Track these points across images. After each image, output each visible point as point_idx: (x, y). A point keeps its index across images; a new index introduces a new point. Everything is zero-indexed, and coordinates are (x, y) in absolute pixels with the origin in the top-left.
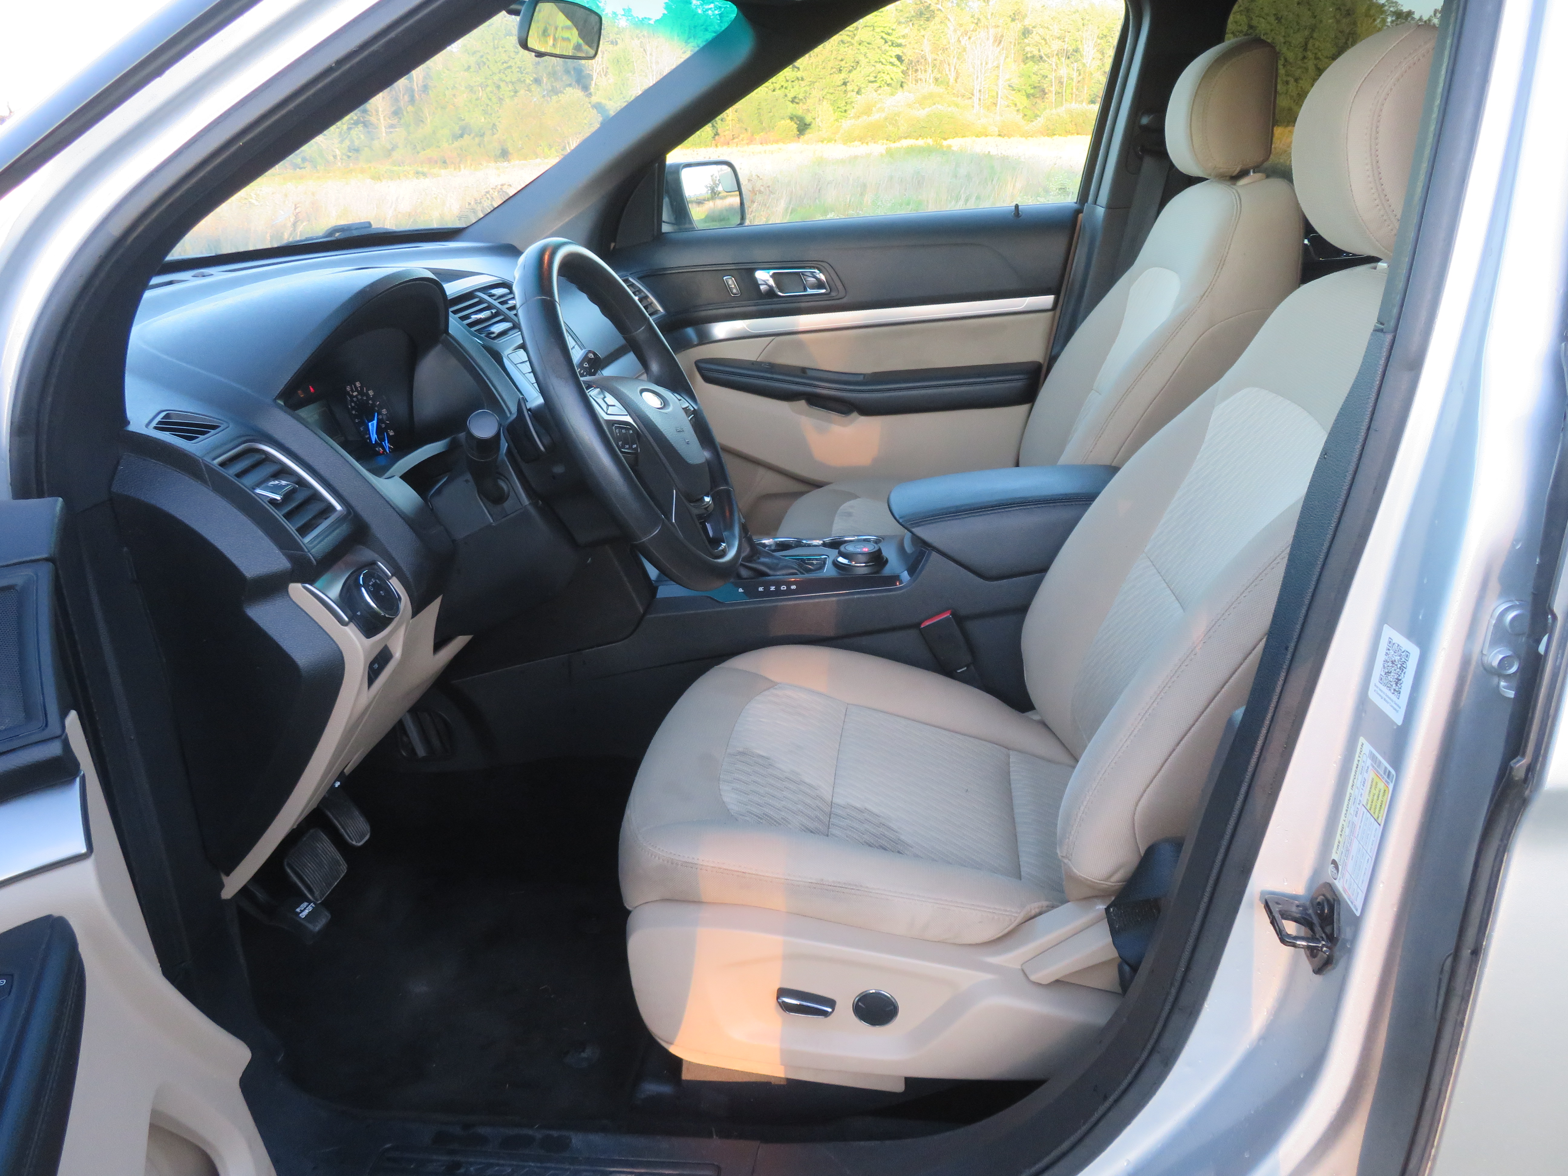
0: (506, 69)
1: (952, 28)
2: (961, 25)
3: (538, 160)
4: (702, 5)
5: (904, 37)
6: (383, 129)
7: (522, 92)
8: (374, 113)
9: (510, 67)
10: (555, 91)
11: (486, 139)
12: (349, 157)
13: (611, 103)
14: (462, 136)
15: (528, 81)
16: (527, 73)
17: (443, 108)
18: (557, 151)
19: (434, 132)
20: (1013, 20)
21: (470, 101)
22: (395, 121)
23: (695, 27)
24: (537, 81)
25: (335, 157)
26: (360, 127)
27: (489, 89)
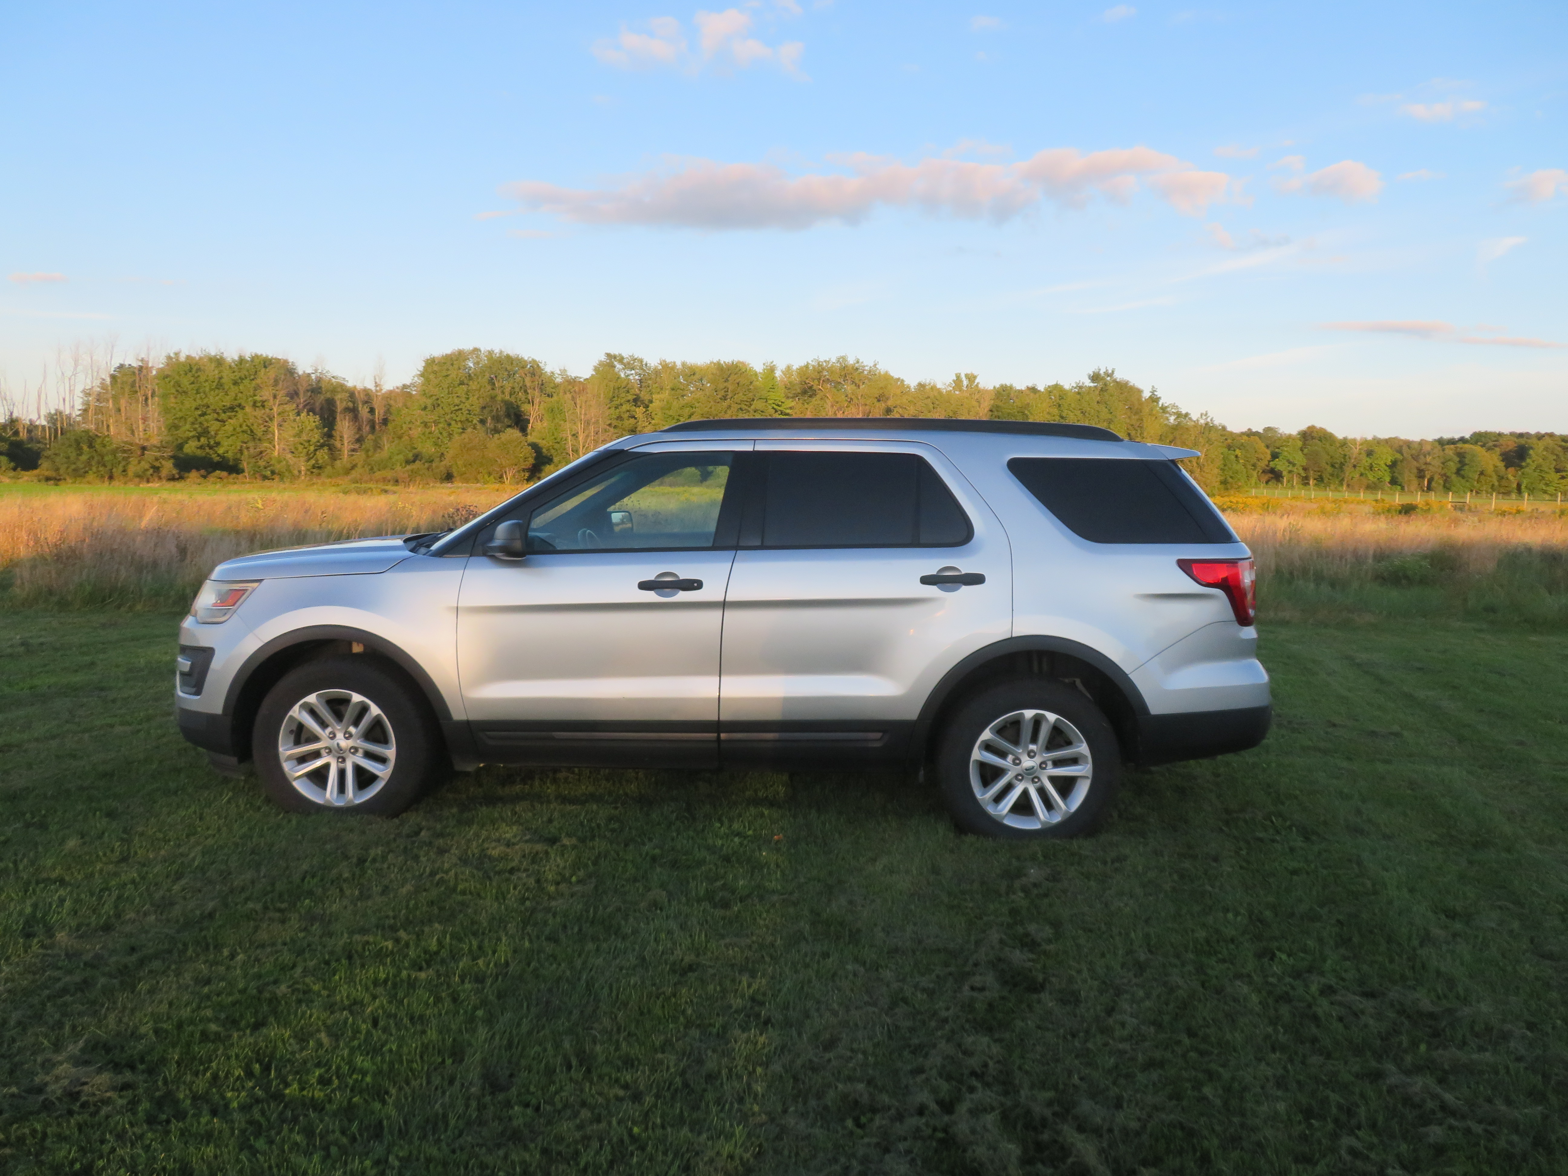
0: (456, 410)
1: (830, 404)
2: (837, 402)
3: (479, 485)
4: (624, 369)
5: (791, 408)
6: (346, 452)
7: (469, 430)
8: (338, 438)
9: (461, 409)
10: (496, 431)
11: (434, 465)
12: (312, 473)
13: (544, 442)
14: (414, 461)
15: (475, 421)
16: (475, 415)
17: (400, 438)
18: (495, 479)
19: (390, 458)
20: (879, 401)
21: (424, 434)
22: (357, 446)
23: (618, 388)
24: (483, 422)
25: (300, 472)
26: (326, 448)
27: (441, 425)
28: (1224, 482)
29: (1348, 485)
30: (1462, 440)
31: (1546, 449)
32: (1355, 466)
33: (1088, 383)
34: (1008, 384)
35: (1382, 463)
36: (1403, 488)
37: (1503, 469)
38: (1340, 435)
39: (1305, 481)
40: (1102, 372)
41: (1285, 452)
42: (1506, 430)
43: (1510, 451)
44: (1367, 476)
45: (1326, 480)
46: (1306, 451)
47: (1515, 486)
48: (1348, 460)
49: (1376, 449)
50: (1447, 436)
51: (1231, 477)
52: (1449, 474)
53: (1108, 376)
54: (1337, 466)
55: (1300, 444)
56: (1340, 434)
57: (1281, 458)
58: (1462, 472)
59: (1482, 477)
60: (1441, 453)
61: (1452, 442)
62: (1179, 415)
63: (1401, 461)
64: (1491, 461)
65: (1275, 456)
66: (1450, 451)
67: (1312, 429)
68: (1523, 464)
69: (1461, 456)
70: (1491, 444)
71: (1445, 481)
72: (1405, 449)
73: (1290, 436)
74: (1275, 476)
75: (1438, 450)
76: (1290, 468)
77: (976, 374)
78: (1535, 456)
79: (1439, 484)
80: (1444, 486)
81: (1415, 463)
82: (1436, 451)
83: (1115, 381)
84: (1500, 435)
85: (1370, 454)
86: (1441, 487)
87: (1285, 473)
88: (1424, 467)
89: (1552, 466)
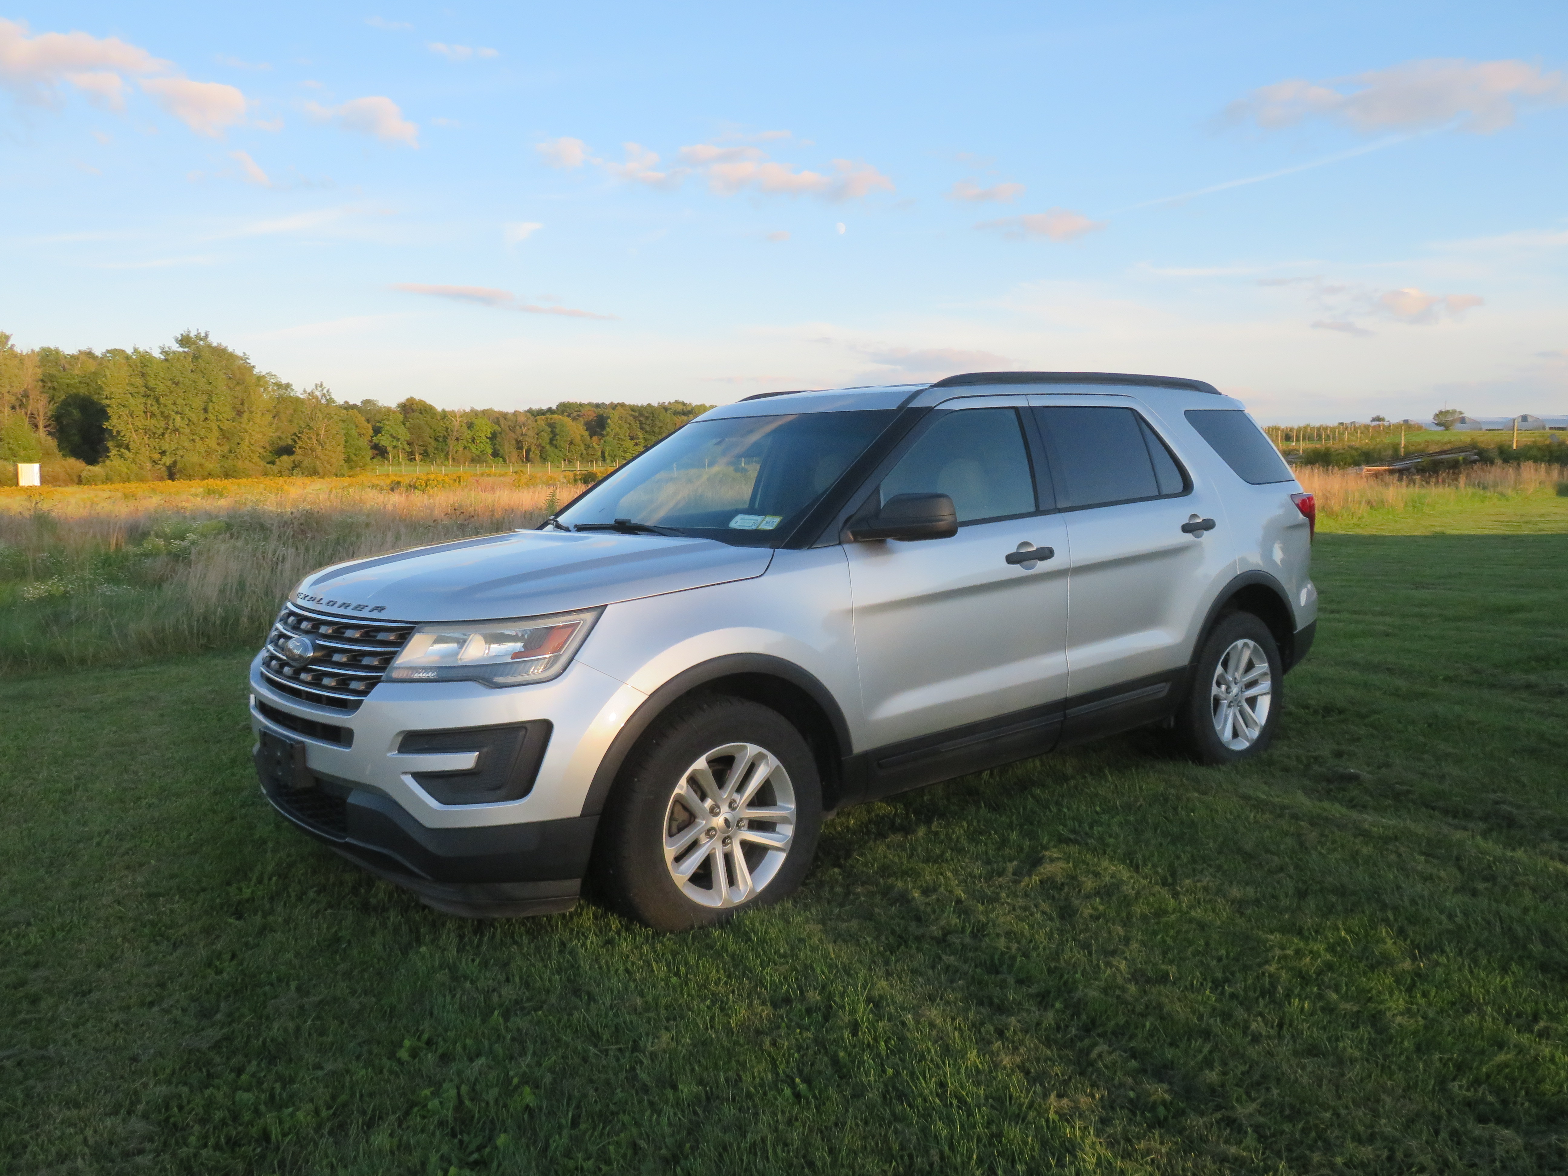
28: (348, 460)
29: (453, 459)
30: (550, 410)
31: (621, 418)
32: (457, 439)
33: (176, 347)
34: (52, 347)
35: (483, 435)
36: (504, 460)
37: (588, 438)
38: (439, 408)
39: (411, 457)
40: (192, 335)
41: (388, 426)
42: (585, 401)
43: (591, 421)
44: (470, 449)
45: (431, 455)
46: (408, 424)
47: (599, 454)
48: (450, 433)
49: (476, 421)
50: (535, 407)
51: (355, 455)
52: (543, 445)
53: (201, 339)
54: (441, 439)
55: (401, 417)
56: (439, 406)
57: (383, 433)
58: (555, 442)
59: (572, 446)
60: (534, 425)
61: (541, 413)
62: (279, 385)
63: (500, 433)
64: (576, 430)
65: (377, 431)
66: (541, 421)
67: (411, 401)
68: (604, 433)
69: (552, 426)
70: (575, 414)
71: (541, 452)
72: (502, 421)
73: (389, 410)
74: (380, 452)
75: (531, 422)
76: (395, 443)
77: (8, 333)
78: (613, 425)
79: (536, 455)
80: (541, 457)
81: (513, 435)
82: (530, 422)
83: (209, 346)
84: (581, 405)
85: (470, 426)
86: (538, 457)
87: (389, 449)
88: (521, 438)
89: (627, 434)
